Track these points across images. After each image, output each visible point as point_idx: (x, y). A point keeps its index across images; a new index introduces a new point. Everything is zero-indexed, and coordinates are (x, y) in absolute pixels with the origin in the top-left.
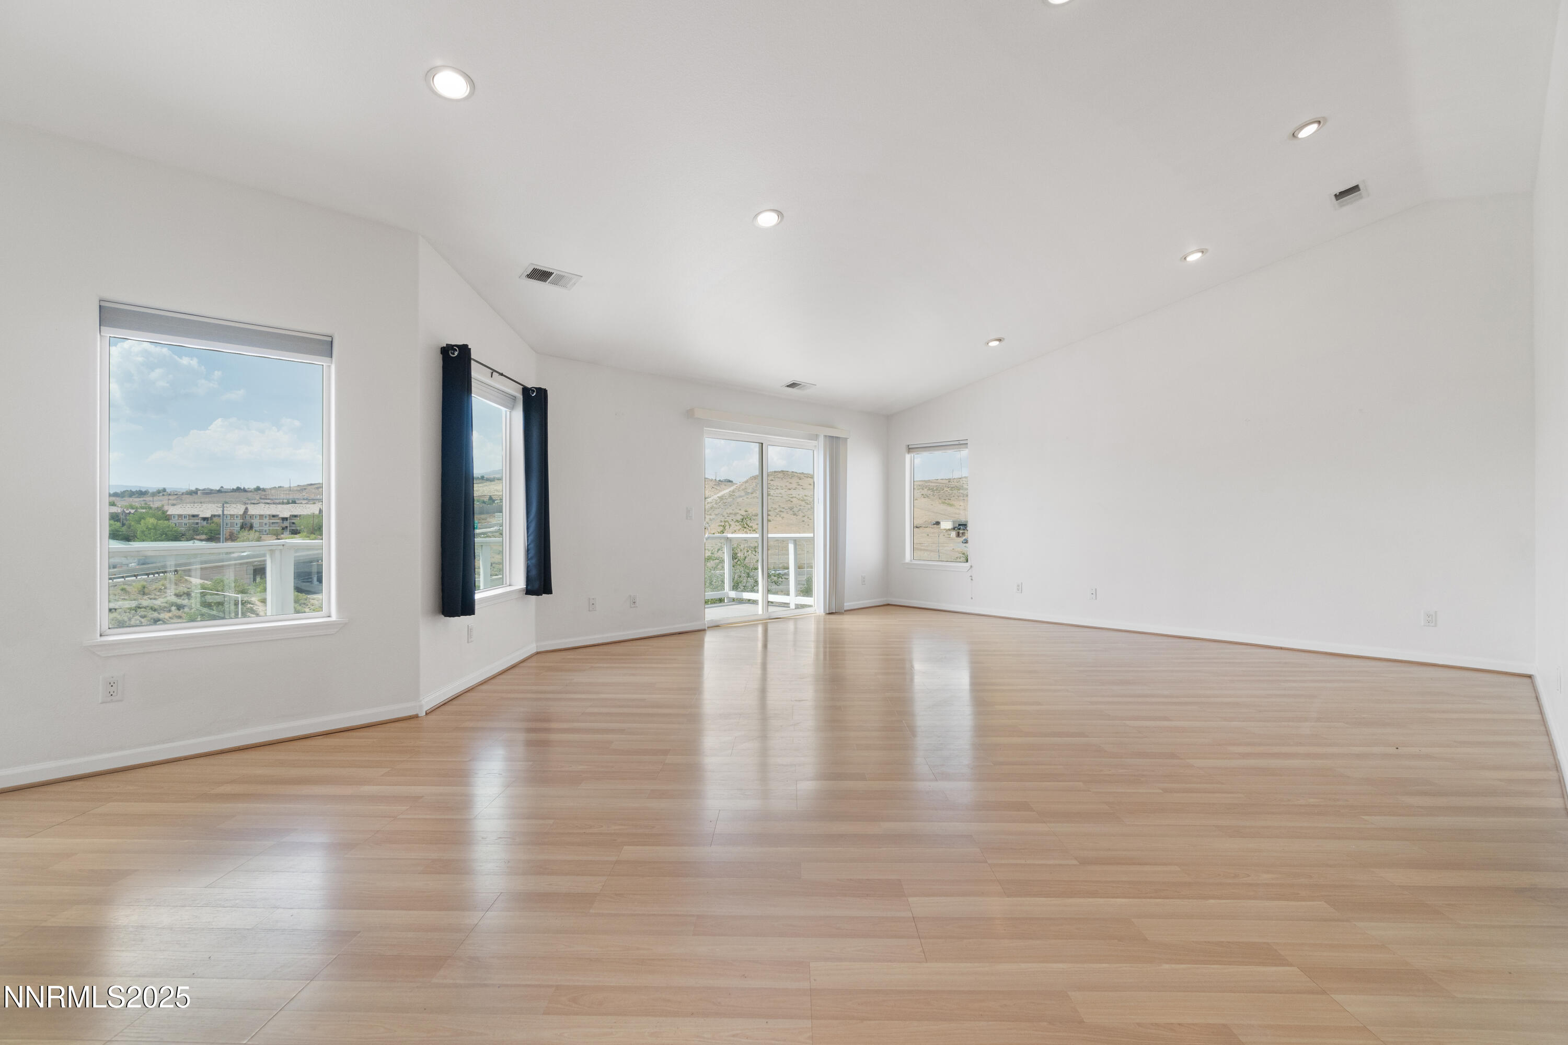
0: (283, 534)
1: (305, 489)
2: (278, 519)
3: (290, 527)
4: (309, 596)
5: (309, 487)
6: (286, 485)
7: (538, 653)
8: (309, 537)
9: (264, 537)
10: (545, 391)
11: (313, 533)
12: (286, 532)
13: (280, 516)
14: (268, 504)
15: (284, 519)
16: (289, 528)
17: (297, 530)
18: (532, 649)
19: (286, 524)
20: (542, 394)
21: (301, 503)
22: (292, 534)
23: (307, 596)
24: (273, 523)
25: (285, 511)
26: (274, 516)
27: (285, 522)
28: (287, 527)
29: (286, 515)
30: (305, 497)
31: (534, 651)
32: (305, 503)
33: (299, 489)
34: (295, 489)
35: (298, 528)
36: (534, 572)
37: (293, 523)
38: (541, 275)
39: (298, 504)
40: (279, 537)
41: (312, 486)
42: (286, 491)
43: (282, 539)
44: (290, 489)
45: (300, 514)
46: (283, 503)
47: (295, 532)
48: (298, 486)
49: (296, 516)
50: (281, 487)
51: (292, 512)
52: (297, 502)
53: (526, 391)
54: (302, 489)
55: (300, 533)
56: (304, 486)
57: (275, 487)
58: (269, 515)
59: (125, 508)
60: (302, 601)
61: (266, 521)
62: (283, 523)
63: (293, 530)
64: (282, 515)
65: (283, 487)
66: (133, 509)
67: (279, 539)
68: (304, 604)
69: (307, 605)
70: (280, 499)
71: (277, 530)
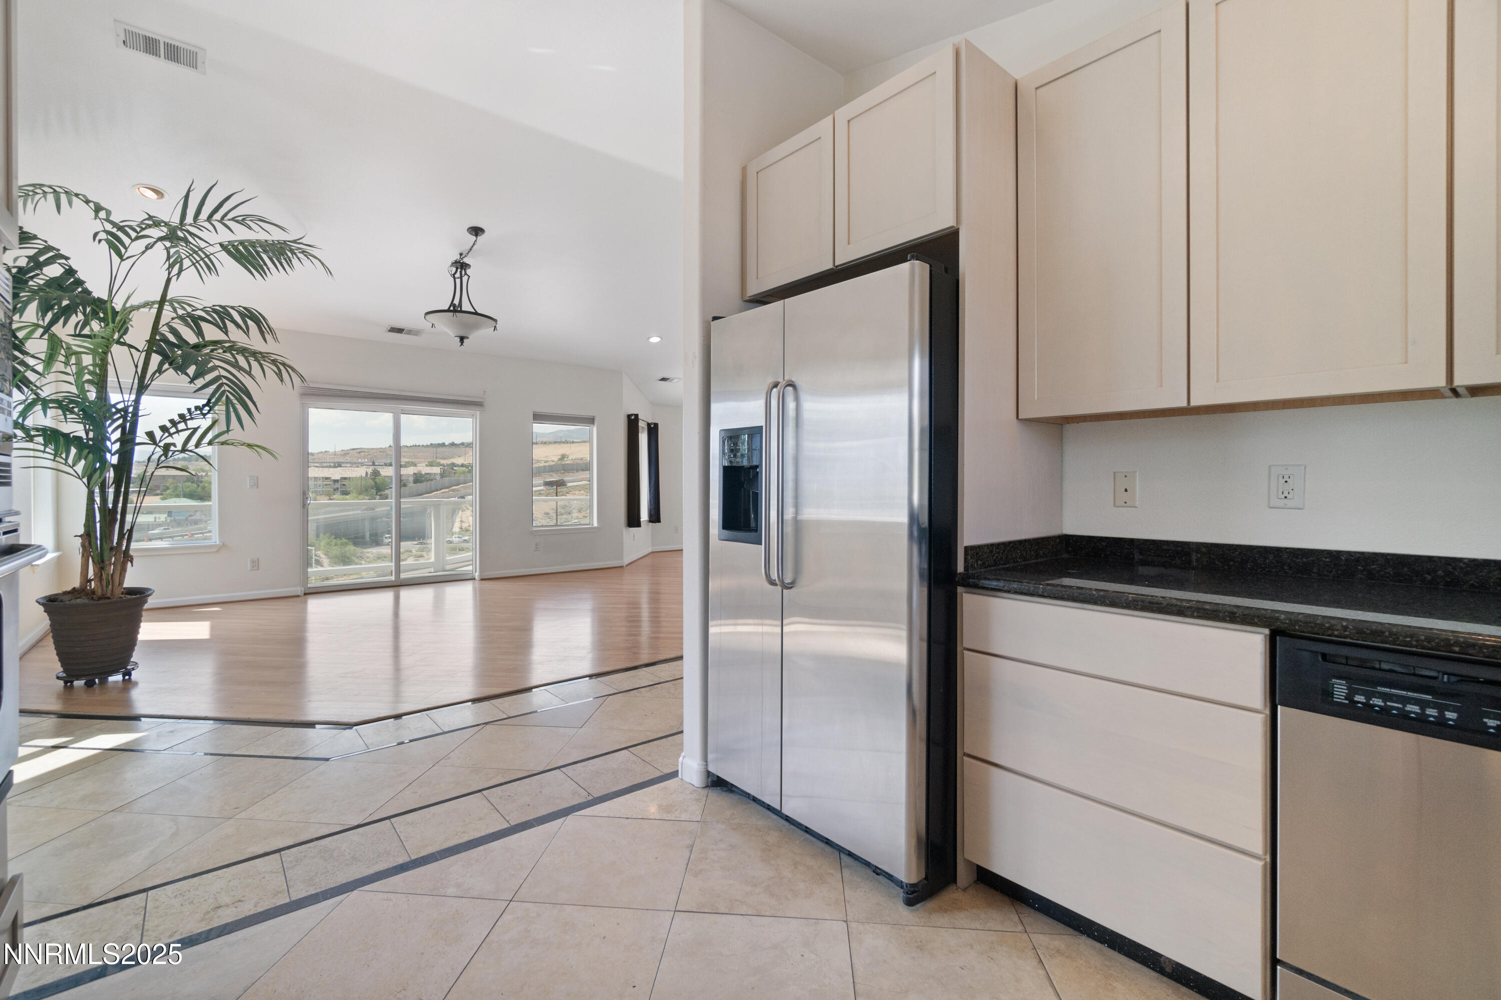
0: (334, 495)
1: (348, 453)
2: (331, 481)
3: (341, 488)
4: (364, 550)
5: (352, 451)
6: (332, 450)
7: (653, 552)
8: (357, 497)
9: (318, 497)
10: (657, 424)
11: (360, 494)
12: (337, 492)
13: (332, 479)
14: (318, 467)
15: (336, 481)
16: (339, 489)
17: (347, 491)
18: (650, 550)
19: (337, 485)
20: (656, 425)
21: (346, 467)
22: (343, 495)
23: (362, 549)
24: (326, 485)
25: (336, 474)
26: (326, 478)
27: (336, 484)
28: (338, 488)
29: (337, 477)
30: (348, 461)
31: (650, 551)
32: (349, 467)
33: (343, 453)
34: (340, 453)
35: (348, 490)
36: (653, 512)
37: (344, 485)
38: (664, 379)
39: (343, 467)
40: (331, 498)
41: (354, 451)
42: (332, 455)
43: (334, 499)
44: (335, 454)
45: (349, 476)
46: (330, 467)
47: (345, 493)
48: (342, 450)
49: (345, 478)
50: (326, 451)
51: (342, 475)
52: (343, 465)
53: (649, 425)
54: (345, 453)
55: (349, 494)
56: (347, 450)
57: (322, 452)
58: (323, 478)
59: (197, 471)
60: (358, 555)
61: (320, 482)
62: (335, 485)
63: (343, 491)
64: (333, 478)
65: (329, 452)
66: (204, 472)
67: (331, 499)
68: (361, 557)
69: (363, 558)
70: (326, 463)
71: (329, 491)
